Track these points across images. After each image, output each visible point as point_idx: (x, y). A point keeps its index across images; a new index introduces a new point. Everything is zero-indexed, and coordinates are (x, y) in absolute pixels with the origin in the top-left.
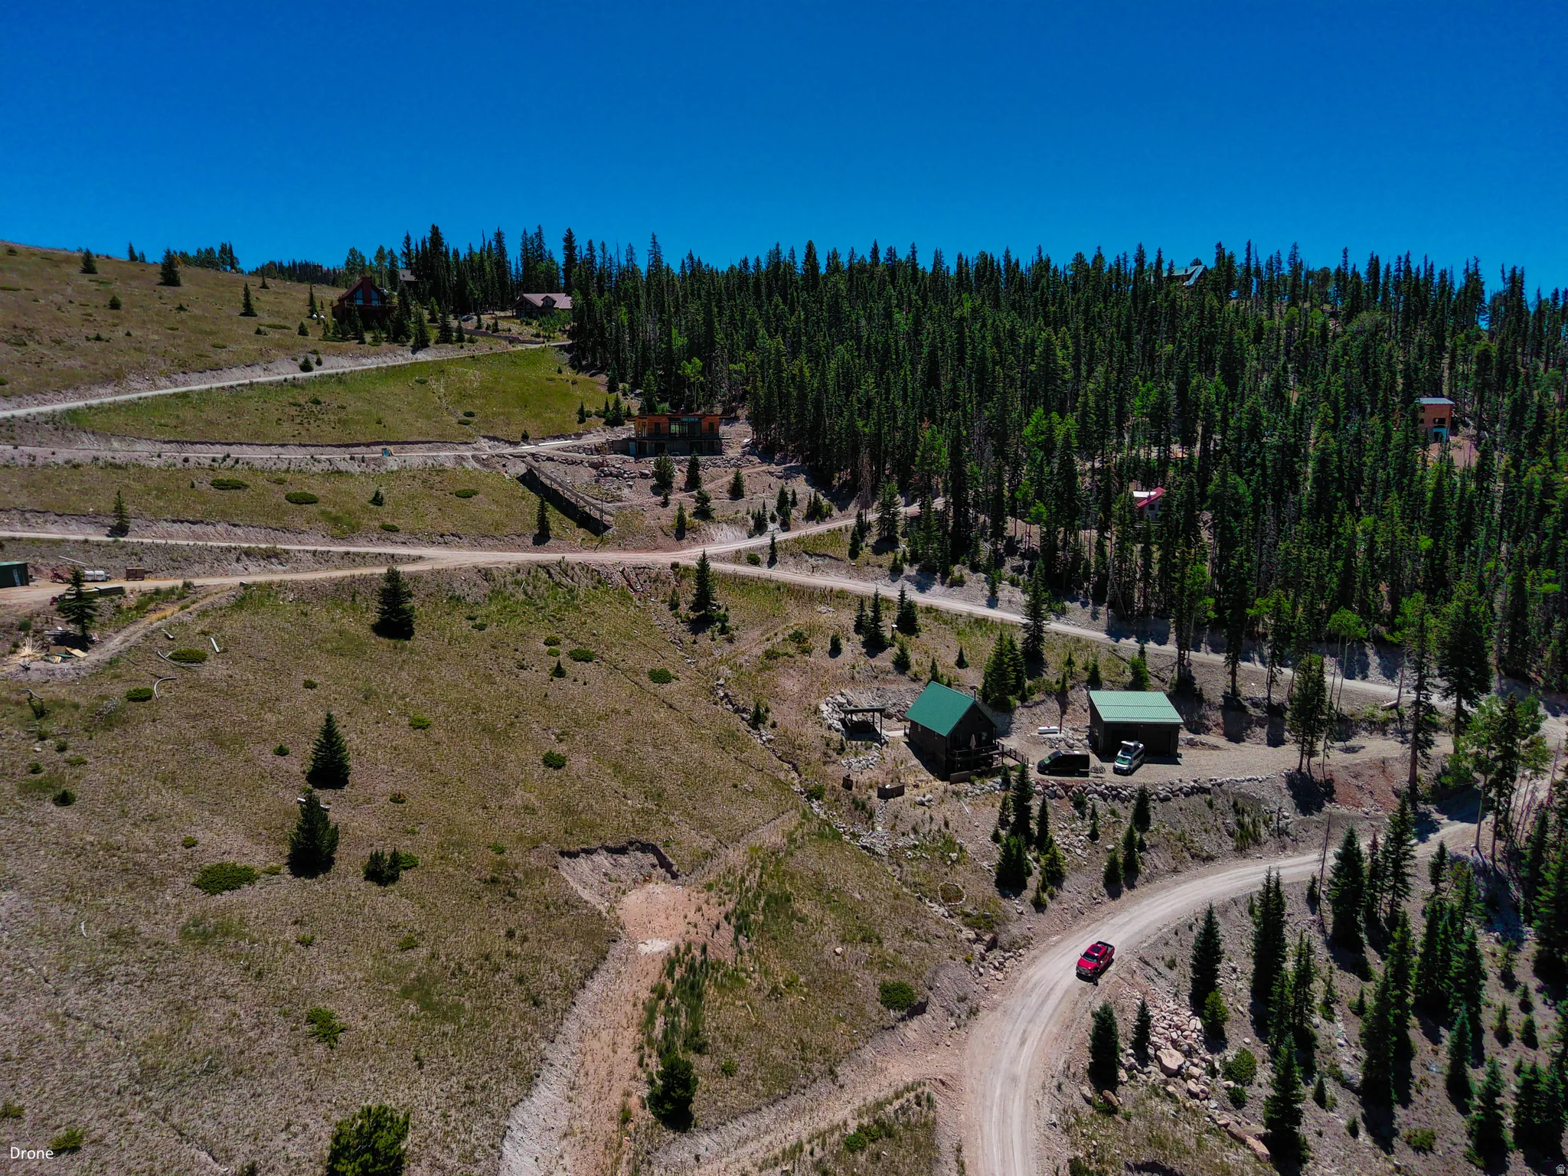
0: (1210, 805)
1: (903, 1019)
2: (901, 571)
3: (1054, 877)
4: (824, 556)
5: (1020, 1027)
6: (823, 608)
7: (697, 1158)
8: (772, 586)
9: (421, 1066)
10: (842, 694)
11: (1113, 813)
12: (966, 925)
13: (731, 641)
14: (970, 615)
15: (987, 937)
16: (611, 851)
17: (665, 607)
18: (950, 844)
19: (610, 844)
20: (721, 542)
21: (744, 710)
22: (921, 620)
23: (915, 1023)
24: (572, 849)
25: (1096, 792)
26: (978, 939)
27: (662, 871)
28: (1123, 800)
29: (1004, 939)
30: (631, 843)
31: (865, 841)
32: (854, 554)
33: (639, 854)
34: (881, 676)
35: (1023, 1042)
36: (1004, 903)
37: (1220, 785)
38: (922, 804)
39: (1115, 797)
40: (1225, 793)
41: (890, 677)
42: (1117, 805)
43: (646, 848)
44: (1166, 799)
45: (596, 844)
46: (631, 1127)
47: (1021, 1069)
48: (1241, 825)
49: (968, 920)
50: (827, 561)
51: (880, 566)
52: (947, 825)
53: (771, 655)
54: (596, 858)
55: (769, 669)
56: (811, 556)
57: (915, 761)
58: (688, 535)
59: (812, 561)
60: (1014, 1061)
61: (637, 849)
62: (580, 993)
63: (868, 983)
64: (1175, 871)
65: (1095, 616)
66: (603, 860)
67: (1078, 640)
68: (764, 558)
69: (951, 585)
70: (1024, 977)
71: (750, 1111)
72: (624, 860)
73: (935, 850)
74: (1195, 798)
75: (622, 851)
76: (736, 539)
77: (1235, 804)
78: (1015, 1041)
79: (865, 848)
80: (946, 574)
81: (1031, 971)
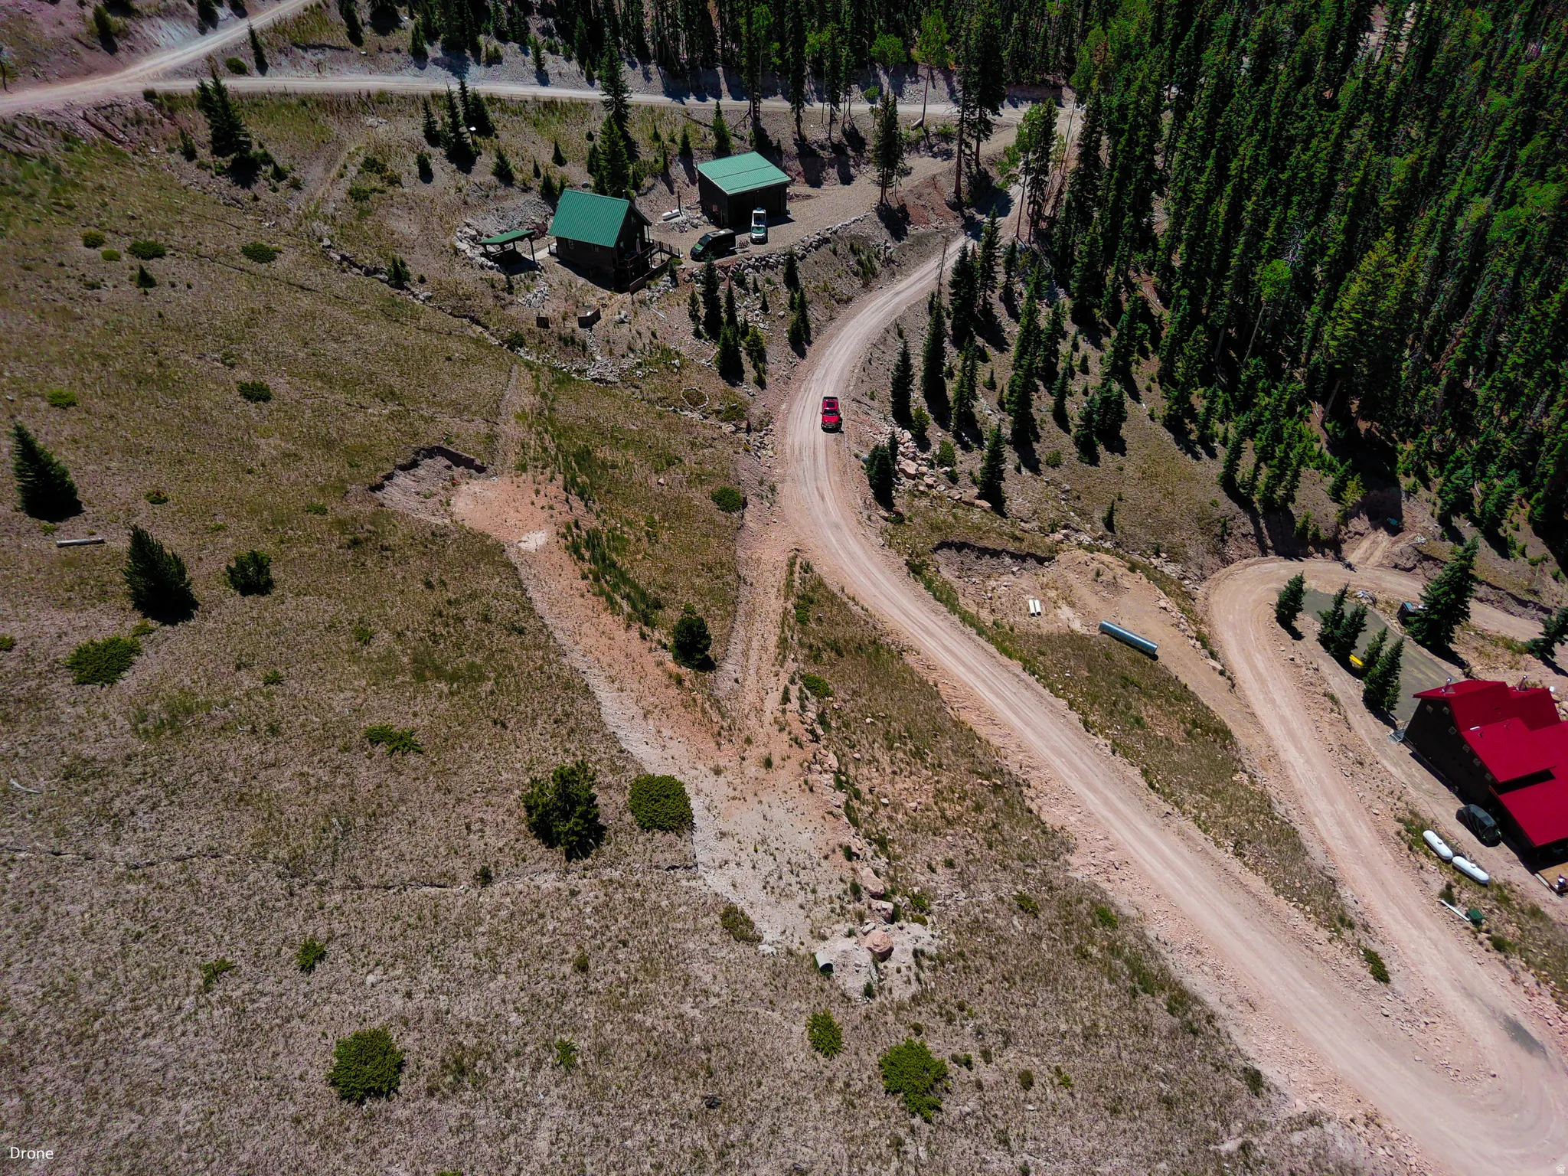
0: (835, 252)
1: (743, 515)
2: (425, 55)
3: (759, 355)
4: (322, 47)
5: (812, 485)
6: (371, 121)
7: (736, 681)
8: (294, 101)
9: (504, 726)
10: (468, 225)
11: (769, 281)
12: (723, 420)
13: (296, 185)
14: (536, 99)
15: (744, 425)
16: (404, 468)
17: (179, 158)
18: (666, 352)
19: (400, 461)
20: (170, 48)
21: (376, 271)
22: (493, 115)
23: (749, 516)
25: (749, 266)
26: (738, 429)
27: (461, 469)
28: (772, 268)
29: (754, 422)
30: (417, 453)
31: (593, 373)
32: (355, 37)
33: (429, 461)
34: (492, 194)
35: (823, 498)
36: (736, 390)
37: (835, 232)
38: (622, 322)
39: (765, 267)
40: (840, 238)
41: (500, 192)
42: (769, 273)
43: (432, 452)
44: (804, 257)
45: (389, 468)
46: (687, 684)
47: (835, 515)
48: (860, 263)
49: (721, 416)
50: (329, 53)
51: (398, 51)
52: (654, 335)
53: (357, 195)
54: (397, 480)
55: (369, 212)
56: (305, 49)
57: (581, 281)
58: (120, 44)
59: (309, 55)
60: (826, 513)
61: (425, 457)
62: (535, 607)
63: (700, 497)
64: (831, 319)
65: (647, 76)
66: (402, 479)
67: (652, 109)
68: (250, 63)
69: (489, 64)
70: (787, 447)
71: (730, 632)
72: (421, 472)
73: (657, 362)
74: (823, 249)
75: (414, 464)
76: (188, 40)
77: (852, 246)
78: (816, 498)
79: (595, 380)
80: (476, 50)
81: (789, 440)
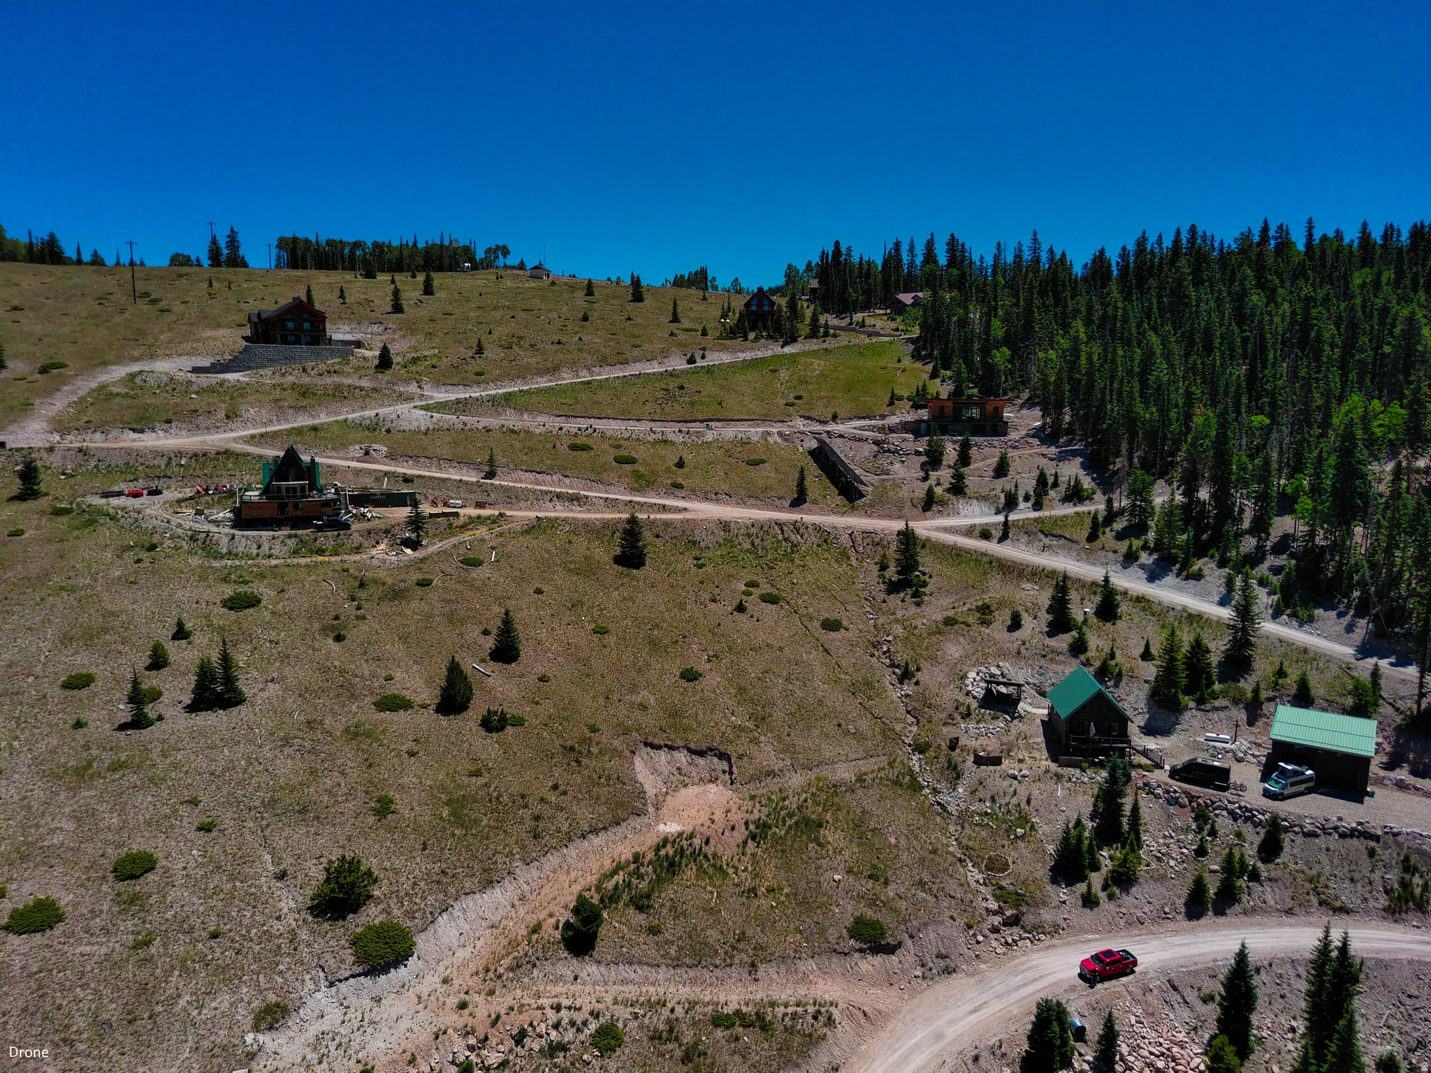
0: (1372, 853)
1: (861, 951)
2: (1137, 558)
3: (1123, 879)
4: (1060, 536)
5: (985, 997)
6: (1028, 586)
7: (576, 978)
8: (985, 559)
9: (424, 849)
10: (998, 666)
11: (1239, 835)
12: (995, 896)
13: (918, 604)
14: (1184, 609)
15: (1008, 913)
16: (691, 751)
17: (875, 568)
18: (1023, 820)
19: (692, 746)
20: (965, 516)
21: (898, 666)
22: (1123, 608)
23: (878, 960)
24: (656, 741)
25: (1226, 809)
26: (999, 912)
27: (727, 776)
28: (1256, 825)
29: (1029, 919)
30: (710, 749)
31: (942, 798)
32: (1092, 537)
33: (716, 760)
34: (1050, 656)
35: (975, 1011)
36: (1050, 888)
37: (1395, 835)
38: (1015, 778)
39: (1247, 819)
40: (1399, 845)
41: (1061, 658)
42: (1248, 829)
43: (723, 756)
44: (1312, 835)
45: (680, 743)
46: (535, 937)
47: (951, 1032)
48: (1405, 885)
49: (998, 892)
50: (1062, 541)
51: (1115, 552)
52: (1028, 802)
53: (950, 622)
54: (676, 754)
55: (940, 633)
56: (1046, 536)
57: (1040, 739)
58: (935, 508)
59: (1047, 541)
60: (951, 1022)
61: (715, 755)
62: (578, 841)
63: (846, 911)
64: (1289, 912)
65: (1350, 629)
66: (682, 757)
67: (1306, 651)
68: (997, 534)
69: (1187, 578)
70: (1025, 958)
71: (647, 964)
72: (701, 761)
73: (1005, 821)
74: (1355, 843)
75: (701, 754)
76: (983, 514)
77: (1407, 859)
78: (970, 1007)
79: (939, 804)
80: (1185, 565)
81: (1035, 956)
